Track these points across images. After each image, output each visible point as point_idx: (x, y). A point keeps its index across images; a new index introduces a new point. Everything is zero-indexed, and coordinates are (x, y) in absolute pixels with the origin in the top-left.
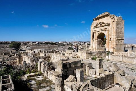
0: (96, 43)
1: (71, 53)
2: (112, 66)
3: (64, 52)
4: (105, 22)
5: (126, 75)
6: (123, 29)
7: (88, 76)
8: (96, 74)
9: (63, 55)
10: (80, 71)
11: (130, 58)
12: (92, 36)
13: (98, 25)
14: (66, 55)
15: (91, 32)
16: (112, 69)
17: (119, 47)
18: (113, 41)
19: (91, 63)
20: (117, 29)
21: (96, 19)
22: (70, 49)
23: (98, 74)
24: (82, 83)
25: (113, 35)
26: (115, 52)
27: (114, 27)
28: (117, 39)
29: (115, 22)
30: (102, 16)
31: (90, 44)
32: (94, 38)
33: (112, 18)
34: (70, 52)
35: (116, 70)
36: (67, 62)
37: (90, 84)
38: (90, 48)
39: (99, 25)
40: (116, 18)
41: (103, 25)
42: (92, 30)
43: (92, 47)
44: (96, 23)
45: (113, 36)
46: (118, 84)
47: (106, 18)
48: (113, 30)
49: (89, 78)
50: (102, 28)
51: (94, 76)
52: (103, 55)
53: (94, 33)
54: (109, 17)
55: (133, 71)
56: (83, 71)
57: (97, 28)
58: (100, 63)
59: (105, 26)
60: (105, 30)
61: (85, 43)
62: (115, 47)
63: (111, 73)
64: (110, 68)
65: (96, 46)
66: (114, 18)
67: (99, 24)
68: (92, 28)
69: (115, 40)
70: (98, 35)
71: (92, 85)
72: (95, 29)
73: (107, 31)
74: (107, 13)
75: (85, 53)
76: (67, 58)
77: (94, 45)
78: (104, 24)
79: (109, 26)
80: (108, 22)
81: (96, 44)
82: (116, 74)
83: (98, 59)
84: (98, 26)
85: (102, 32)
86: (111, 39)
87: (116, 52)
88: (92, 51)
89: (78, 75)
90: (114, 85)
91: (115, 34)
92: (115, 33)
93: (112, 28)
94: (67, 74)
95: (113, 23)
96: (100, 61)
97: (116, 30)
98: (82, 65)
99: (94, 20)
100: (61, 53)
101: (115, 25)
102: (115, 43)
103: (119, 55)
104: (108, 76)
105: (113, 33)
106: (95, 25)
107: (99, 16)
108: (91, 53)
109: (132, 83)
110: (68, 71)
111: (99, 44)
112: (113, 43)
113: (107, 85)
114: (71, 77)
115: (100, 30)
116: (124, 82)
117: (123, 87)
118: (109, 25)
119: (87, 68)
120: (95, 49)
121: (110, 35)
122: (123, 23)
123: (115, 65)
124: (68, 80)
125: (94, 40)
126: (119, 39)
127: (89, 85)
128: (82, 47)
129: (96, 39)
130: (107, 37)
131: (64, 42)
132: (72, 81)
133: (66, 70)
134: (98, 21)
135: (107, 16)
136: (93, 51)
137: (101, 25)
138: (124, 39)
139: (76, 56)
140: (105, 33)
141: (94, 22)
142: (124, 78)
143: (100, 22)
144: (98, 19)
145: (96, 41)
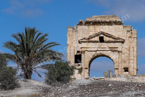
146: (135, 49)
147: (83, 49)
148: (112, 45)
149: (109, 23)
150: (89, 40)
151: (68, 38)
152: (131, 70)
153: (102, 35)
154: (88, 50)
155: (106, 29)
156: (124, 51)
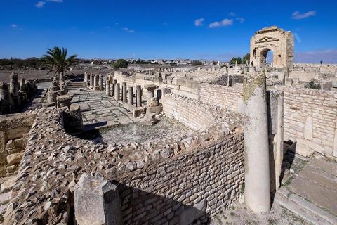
0: (259, 60)
4: (274, 37)
12: (252, 52)
15: (251, 47)
17: (289, 63)
18: (282, 58)
21: (259, 33)
25: (282, 51)
29: (285, 38)
32: (257, 54)
33: (282, 33)
39: (264, 40)
40: (287, 33)
41: (269, 40)
42: (253, 45)
44: (258, 37)
45: (284, 54)
47: (273, 32)
48: (283, 46)
50: (268, 43)
53: (255, 48)
54: (277, 32)
59: (273, 41)
60: (273, 45)
62: (285, 64)
68: (252, 43)
69: (285, 57)
70: (262, 51)
72: (257, 44)
74: (275, 27)
78: (271, 38)
79: (278, 41)
81: (259, 62)
84: (262, 41)
85: (268, 48)
86: (280, 56)
91: (285, 51)
92: (285, 49)
93: (282, 44)
95: (283, 38)
97: (287, 46)
99: (256, 34)
101: (285, 41)
102: (285, 60)
105: (283, 49)
106: (258, 40)
107: (264, 29)
111: (262, 62)
112: (283, 60)
115: (265, 46)
121: (279, 52)
125: (256, 57)
126: (289, 56)
129: (259, 55)
130: (274, 53)
134: (262, 36)
135: (275, 30)
137: (267, 39)
140: (272, 49)
141: (256, 36)
143: (266, 37)
144: (263, 33)
145: (259, 57)
146: (285, 44)
147: (257, 47)
148: (272, 43)
149: (271, 31)
150: (260, 41)
152: (282, 56)
154: (260, 46)
155: (269, 34)
156: (279, 45)
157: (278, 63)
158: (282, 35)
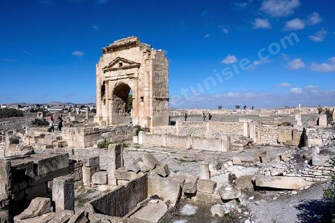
0: (110, 107)
1: (43, 136)
2: (143, 158)
3: (20, 134)
4: (131, 59)
5: (172, 174)
6: (166, 78)
7: (89, 192)
8: (108, 182)
9: (15, 141)
10: (63, 181)
11: (179, 137)
12: (99, 90)
13: (114, 64)
14: (25, 141)
15: (98, 79)
16: (144, 164)
17: (159, 115)
18: (147, 104)
19: (95, 158)
20: (156, 76)
21: (109, 50)
22: (38, 123)
23: (112, 182)
24: (69, 213)
25: (146, 89)
26: (151, 128)
27: (148, 72)
28: (156, 99)
29: (151, 61)
30: (123, 43)
31: (94, 111)
32: (106, 94)
33: (145, 51)
34: (37, 134)
35: (150, 167)
36: (26, 161)
37: (90, 210)
38: (96, 120)
39: (117, 66)
40: (153, 52)
41: (125, 64)
42: (101, 76)
43: (101, 118)
44: (108, 58)
45: (148, 93)
46: (155, 197)
47: (131, 50)
48: (146, 78)
49: (91, 195)
50: (124, 72)
51: (103, 188)
52: (127, 136)
53: (104, 82)
54: (138, 48)
55: (185, 163)
56: (72, 181)
57: (111, 70)
58: (118, 154)
59: (131, 67)
60: (131, 77)
61: (82, 107)
62: (152, 117)
63: (141, 174)
64: (140, 163)
65: (110, 115)
66: (148, 51)
67: (117, 61)
68: (99, 71)
69: (151, 100)
70: (115, 89)
71: (97, 211)
72: (107, 74)
73: (133, 80)
74: (134, 39)
75: (83, 133)
76: (27, 151)
77: (105, 112)
78: (127, 62)
79: (139, 68)
80: (136, 59)
81: (110, 111)
82: (152, 175)
83: (112, 147)
84: (114, 67)
85: (125, 81)
86: (142, 98)
87: (154, 128)
88: (100, 127)
89: (58, 195)
90: (147, 202)
91: (151, 88)
92: (151, 85)
93: (146, 74)
94: (26, 195)
95: (147, 62)
96: (118, 149)
97: (154, 78)
98: (73, 166)
99: (104, 52)
100: (7, 137)
101: (150, 68)
102: (151, 108)
103: (159, 133)
104: (134, 183)
105: (146, 85)
106: (108, 65)
107: (117, 43)
108: (98, 132)
109: (181, 189)
110: (28, 187)
111: (117, 110)
112: (147, 108)
113: (132, 203)
114: (37, 203)
115: (119, 77)
116: (167, 189)
117: (166, 200)
118: (138, 66)
119: (85, 172)
120: (108, 120)
121: (141, 90)
122: (167, 65)
123: (150, 157)
124: (27, 212)
125: (105, 100)
126: (159, 99)
127: (88, 213)
128: (73, 119)
129: (111, 97)
130: (134, 93)
131: (20, 106)
132: (40, 215)
133: (23, 185)
134: (114, 55)
135: (133, 45)
136: (103, 127)
137: (121, 64)
138: (168, 100)
139: (56, 143)
140: (131, 84)
141: (105, 56)
142: (166, 181)
143: (120, 59)
144: (114, 51)
145: (111, 102)
146: (151, 74)
147: (107, 79)
148: (129, 71)
149: (127, 46)
150: (109, 68)
151: (97, 69)
152: (145, 99)
153: (121, 62)
154: (111, 79)
155: (124, 54)
156: (140, 76)
157: (141, 114)
158: (146, 57)
